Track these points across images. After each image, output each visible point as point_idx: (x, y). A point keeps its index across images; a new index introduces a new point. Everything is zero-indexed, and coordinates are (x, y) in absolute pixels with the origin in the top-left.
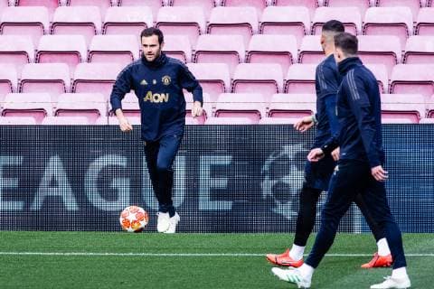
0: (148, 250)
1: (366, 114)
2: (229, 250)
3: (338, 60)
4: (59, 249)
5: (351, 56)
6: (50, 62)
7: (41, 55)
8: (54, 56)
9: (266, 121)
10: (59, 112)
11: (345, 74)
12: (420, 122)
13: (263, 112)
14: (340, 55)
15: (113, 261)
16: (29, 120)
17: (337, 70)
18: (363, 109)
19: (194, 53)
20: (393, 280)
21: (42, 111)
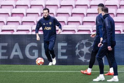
0: (43, 70)
1: (110, 30)
2: (67, 70)
3: (103, 15)
4: (18, 70)
5: (107, 13)
6: (15, 16)
7: (13, 14)
8: (17, 15)
9: (77, 33)
10: (18, 31)
11: (105, 19)
12: (121, 33)
13: (76, 31)
14: (103, 13)
15: (33, 73)
16: (9, 33)
17: (103, 18)
18: (109, 29)
19: (56, 14)
20: (114, 79)
21: (13, 30)
